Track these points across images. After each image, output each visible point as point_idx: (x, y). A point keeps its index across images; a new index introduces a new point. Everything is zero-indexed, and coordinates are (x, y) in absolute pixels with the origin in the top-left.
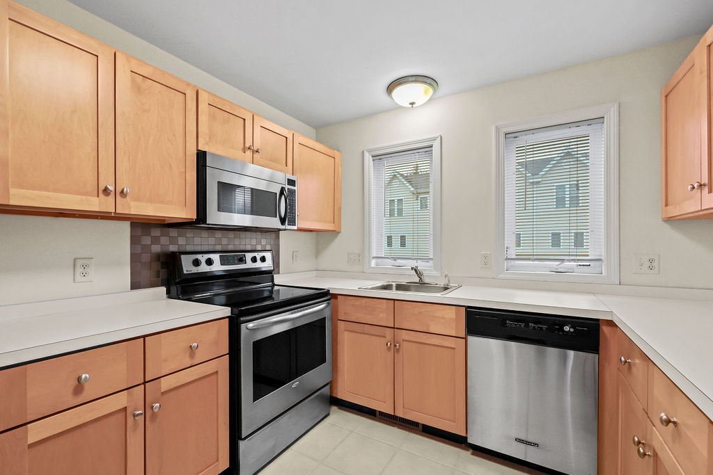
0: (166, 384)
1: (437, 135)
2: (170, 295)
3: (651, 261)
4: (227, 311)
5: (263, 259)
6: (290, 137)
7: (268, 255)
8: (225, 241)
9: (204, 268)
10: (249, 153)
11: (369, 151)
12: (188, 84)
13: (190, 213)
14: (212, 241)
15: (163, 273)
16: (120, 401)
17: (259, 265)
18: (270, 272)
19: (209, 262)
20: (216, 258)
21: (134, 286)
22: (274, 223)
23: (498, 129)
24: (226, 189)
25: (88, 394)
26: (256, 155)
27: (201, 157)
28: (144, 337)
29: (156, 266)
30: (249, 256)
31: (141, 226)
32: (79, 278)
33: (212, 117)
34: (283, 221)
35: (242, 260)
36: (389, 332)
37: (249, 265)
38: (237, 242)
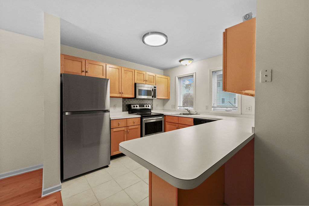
0: (130, 128)
1: (195, 72)
2: (129, 113)
3: (249, 108)
4: (140, 116)
5: (148, 106)
6: (155, 76)
7: (150, 105)
8: (140, 102)
9: (135, 108)
10: (145, 82)
11: (177, 76)
12: (133, 69)
13: (133, 96)
14: (137, 102)
15: (128, 109)
16: (123, 129)
17: (147, 107)
18: (150, 109)
19: (137, 106)
20: (138, 105)
21: (123, 111)
22: (150, 97)
23: (210, 70)
24: (140, 91)
25: (120, 126)
26: (147, 82)
27: (135, 84)
28: (127, 119)
29: (127, 107)
30: (145, 105)
31: (124, 99)
32: (115, 109)
33: (137, 75)
34: (153, 97)
35: (143, 106)
36: (177, 125)
37: (145, 107)
38: (143, 102)
